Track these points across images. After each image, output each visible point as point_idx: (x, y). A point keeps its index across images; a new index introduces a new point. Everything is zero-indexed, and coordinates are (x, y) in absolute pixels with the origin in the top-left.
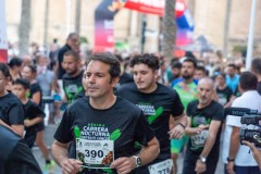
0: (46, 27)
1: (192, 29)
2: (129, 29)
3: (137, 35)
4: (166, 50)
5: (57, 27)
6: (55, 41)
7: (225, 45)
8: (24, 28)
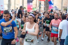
0: (15, 5)
1: (53, 4)
2: (36, 5)
3: (39, 6)
4: (46, 10)
5: (18, 5)
6: (17, 8)
7: (62, 8)
8: (9, 5)
